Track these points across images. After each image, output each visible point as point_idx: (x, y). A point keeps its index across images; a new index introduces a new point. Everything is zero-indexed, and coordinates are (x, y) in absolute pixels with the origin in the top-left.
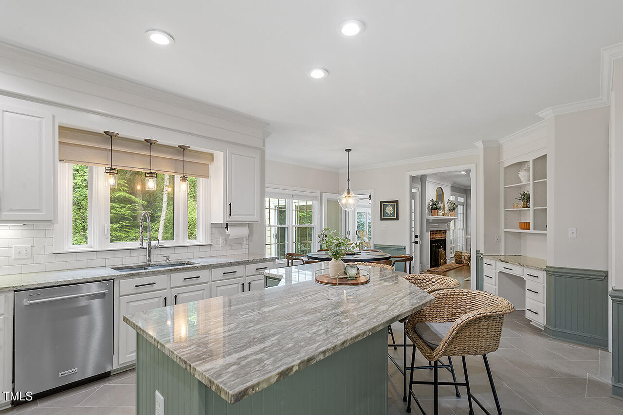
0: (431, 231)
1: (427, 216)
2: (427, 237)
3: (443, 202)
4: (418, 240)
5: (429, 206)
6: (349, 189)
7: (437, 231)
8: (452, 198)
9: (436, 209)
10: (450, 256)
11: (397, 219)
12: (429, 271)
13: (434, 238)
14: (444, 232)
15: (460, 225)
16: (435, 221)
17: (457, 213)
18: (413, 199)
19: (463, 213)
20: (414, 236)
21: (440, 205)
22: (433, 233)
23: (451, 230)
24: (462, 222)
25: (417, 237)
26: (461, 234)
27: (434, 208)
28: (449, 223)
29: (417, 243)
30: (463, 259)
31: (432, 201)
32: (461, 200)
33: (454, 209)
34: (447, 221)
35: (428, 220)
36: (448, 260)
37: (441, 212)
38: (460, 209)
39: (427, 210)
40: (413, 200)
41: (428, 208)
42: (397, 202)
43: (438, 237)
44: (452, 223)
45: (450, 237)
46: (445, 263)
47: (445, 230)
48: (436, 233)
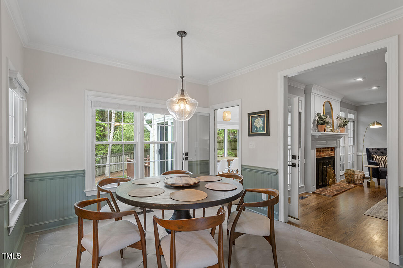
0: (317, 149)
1: (312, 131)
2: (313, 155)
3: (331, 116)
4: (296, 161)
5: (314, 121)
6: (182, 91)
7: (325, 148)
8: (342, 114)
9: (324, 123)
10: (340, 174)
11: (268, 134)
12: (315, 193)
13: (321, 156)
14: (333, 149)
15: (350, 142)
16: (321, 138)
17: (348, 130)
18: (289, 112)
19: (354, 130)
20: (289, 158)
21: (328, 119)
22: (319, 150)
23: (341, 147)
24: (352, 139)
25: (294, 157)
26: (351, 151)
27: (321, 123)
28: (338, 139)
29: (294, 165)
30: (356, 178)
31: (318, 115)
32: (352, 116)
33: (344, 125)
34: (337, 138)
35: (313, 136)
36: (338, 179)
37: (329, 128)
38: (350, 125)
39: (312, 126)
40: (289, 114)
41: (314, 123)
42: (267, 112)
43: (325, 154)
44: (342, 140)
45: (339, 153)
46: (334, 182)
47: (334, 148)
48: (323, 151)
